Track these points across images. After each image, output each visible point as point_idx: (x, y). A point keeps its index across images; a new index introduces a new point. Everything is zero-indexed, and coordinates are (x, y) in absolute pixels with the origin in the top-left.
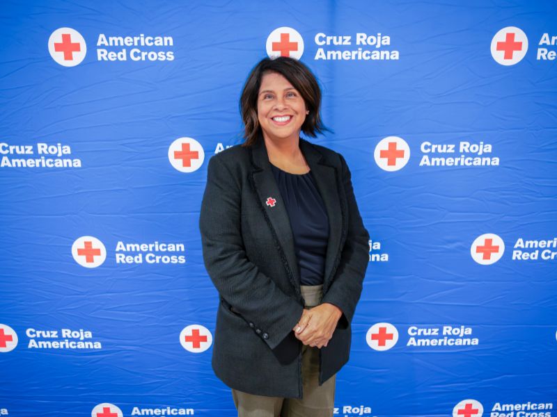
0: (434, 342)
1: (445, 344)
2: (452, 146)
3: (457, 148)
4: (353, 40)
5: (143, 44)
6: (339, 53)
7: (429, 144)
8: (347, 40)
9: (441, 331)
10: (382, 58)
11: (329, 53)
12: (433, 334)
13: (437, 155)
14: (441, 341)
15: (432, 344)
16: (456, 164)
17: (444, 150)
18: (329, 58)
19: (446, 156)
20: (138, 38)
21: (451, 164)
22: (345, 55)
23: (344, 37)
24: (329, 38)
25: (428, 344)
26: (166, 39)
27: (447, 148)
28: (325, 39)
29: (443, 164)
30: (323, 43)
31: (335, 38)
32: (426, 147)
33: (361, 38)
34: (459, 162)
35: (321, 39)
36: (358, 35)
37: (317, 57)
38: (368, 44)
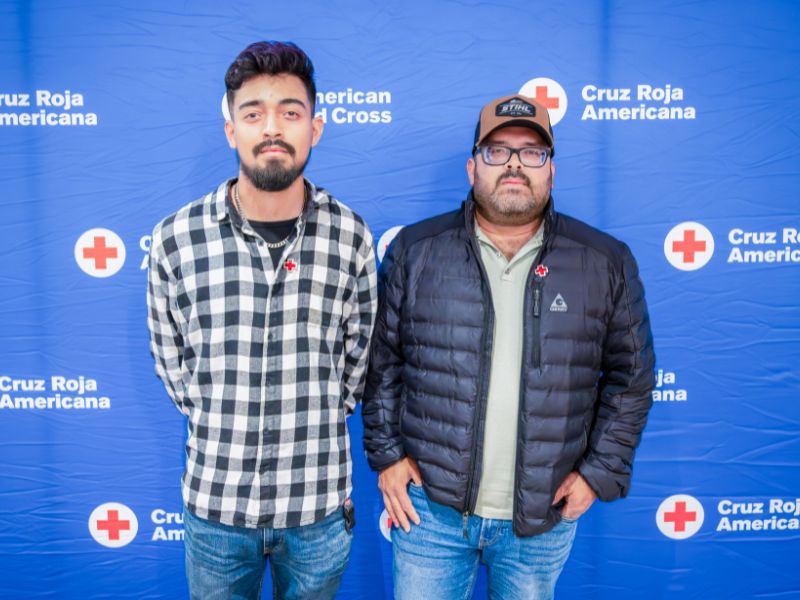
0: (757, 525)
1: (773, 527)
2: (772, 235)
3: (779, 237)
4: (634, 94)
6: (614, 110)
7: (740, 232)
8: (625, 94)
9: (766, 507)
10: (673, 117)
11: (601, 111)
12: (755, 511)
13: (751, 247)
14: (767, 522)
15: (755, 528)
16: (779, 259)
17: (762, 241)
18: (601, 117)
19: (764, 248)
21: (772, 260)
22: (624, 114)
23: (622, 91)
24: (601, 92)
25: (748, 528)
27: (766, 238)
28: (596, 93)
29: (761, 260)
30: (593, 98)
31: (609, 92)
32: (737, 237)
33: (644, 91)
34: (783, 257)
35: (590, 93)
36: (640, 88)
37: (585, 117)
38: (653, 100)
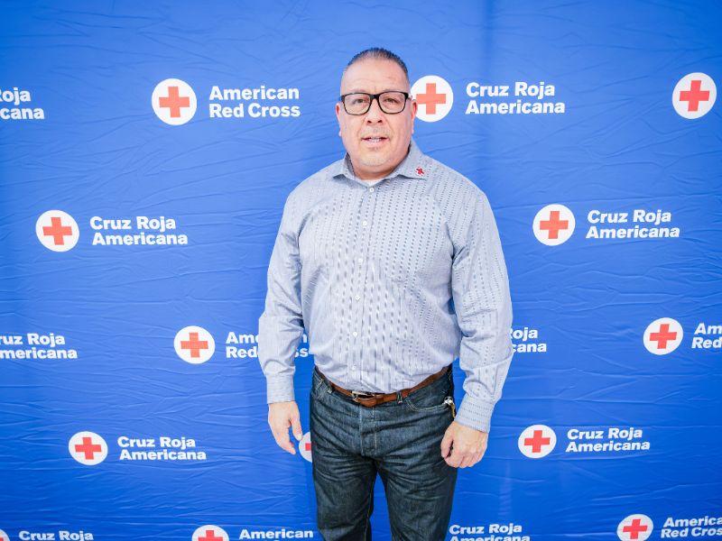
0: (598, 447)
2: (624, 215)
3: (630, 217)
4: (511, 91)
5: (263, 97)
6: (494, 105)
7: (598, 213)
8: (504, 91)
9: (606, 434)
10: (545, 111)
11: (483, 106)
13: (607, 225)
14: (606, 445)
15: (597, 450)
16: (629, 236)
17: (615, 220)
18: (482, 112)
19: (617, 226)
20: (259, 91)
21: (623, 236)
22: (502, 109)
23: (501, 87)
24: (483, 89)
25: (591, 450)
26: (291, 91)
27: (619, 217)
28: (478, 90)
29: (614, 236)
30: (476, 94)
31: (490, 88)
32: (594, 217)
33: (521, 88)
34: (633, 234)
35: (474, 90)
36: (518, 84)
37: (468, 111)
38: (528, 95)
